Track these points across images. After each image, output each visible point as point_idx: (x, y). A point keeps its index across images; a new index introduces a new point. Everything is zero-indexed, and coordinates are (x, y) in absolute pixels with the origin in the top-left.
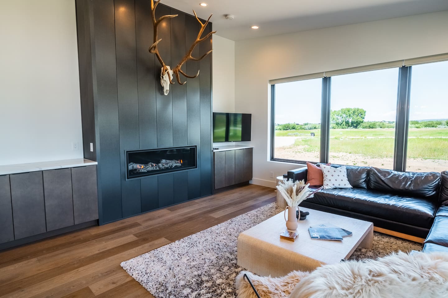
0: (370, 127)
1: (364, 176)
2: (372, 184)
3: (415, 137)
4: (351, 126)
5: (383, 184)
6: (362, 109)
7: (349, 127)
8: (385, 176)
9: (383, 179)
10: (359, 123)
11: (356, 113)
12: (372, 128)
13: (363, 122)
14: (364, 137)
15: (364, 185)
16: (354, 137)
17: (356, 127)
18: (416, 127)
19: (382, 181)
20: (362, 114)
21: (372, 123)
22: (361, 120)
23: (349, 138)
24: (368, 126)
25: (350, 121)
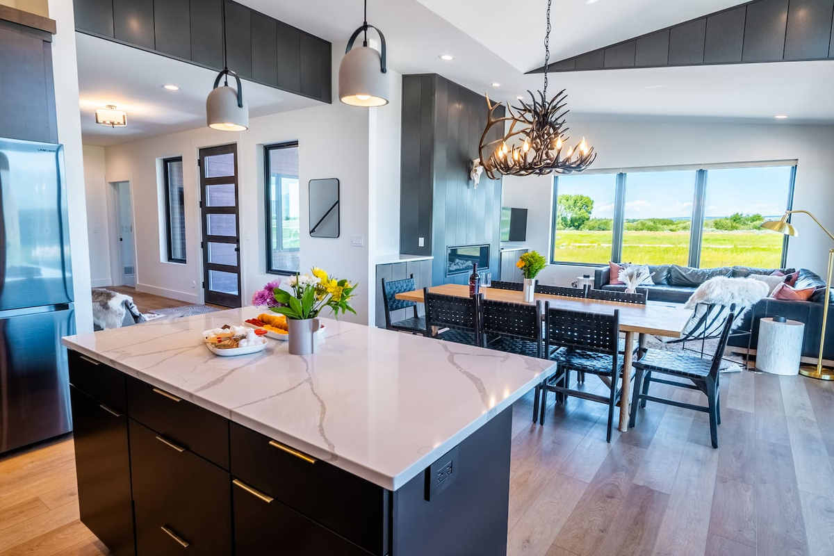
0: (600, 229)
1: (665, 273)
2: (673, 281)
3: (672, 246)
4: (570, 226)
5: (684, 279)
6: (588, 197)
7: (567, 228)
8: (685, 272)
9: (684, 275)
10: (583, 221)
11: (578, 204)
12: (603, 230)
13: (589, 219)
14: (596, 245)
15: (665, 282)
16: (582, 245)
17: (578, 228)
18: (671, 230)
19: (683, 276)
20: (587, 206)
21: (604, 221)
22: (586, 215)
23: (573, 246)
24: (596, 225)
25: (569, 218)
